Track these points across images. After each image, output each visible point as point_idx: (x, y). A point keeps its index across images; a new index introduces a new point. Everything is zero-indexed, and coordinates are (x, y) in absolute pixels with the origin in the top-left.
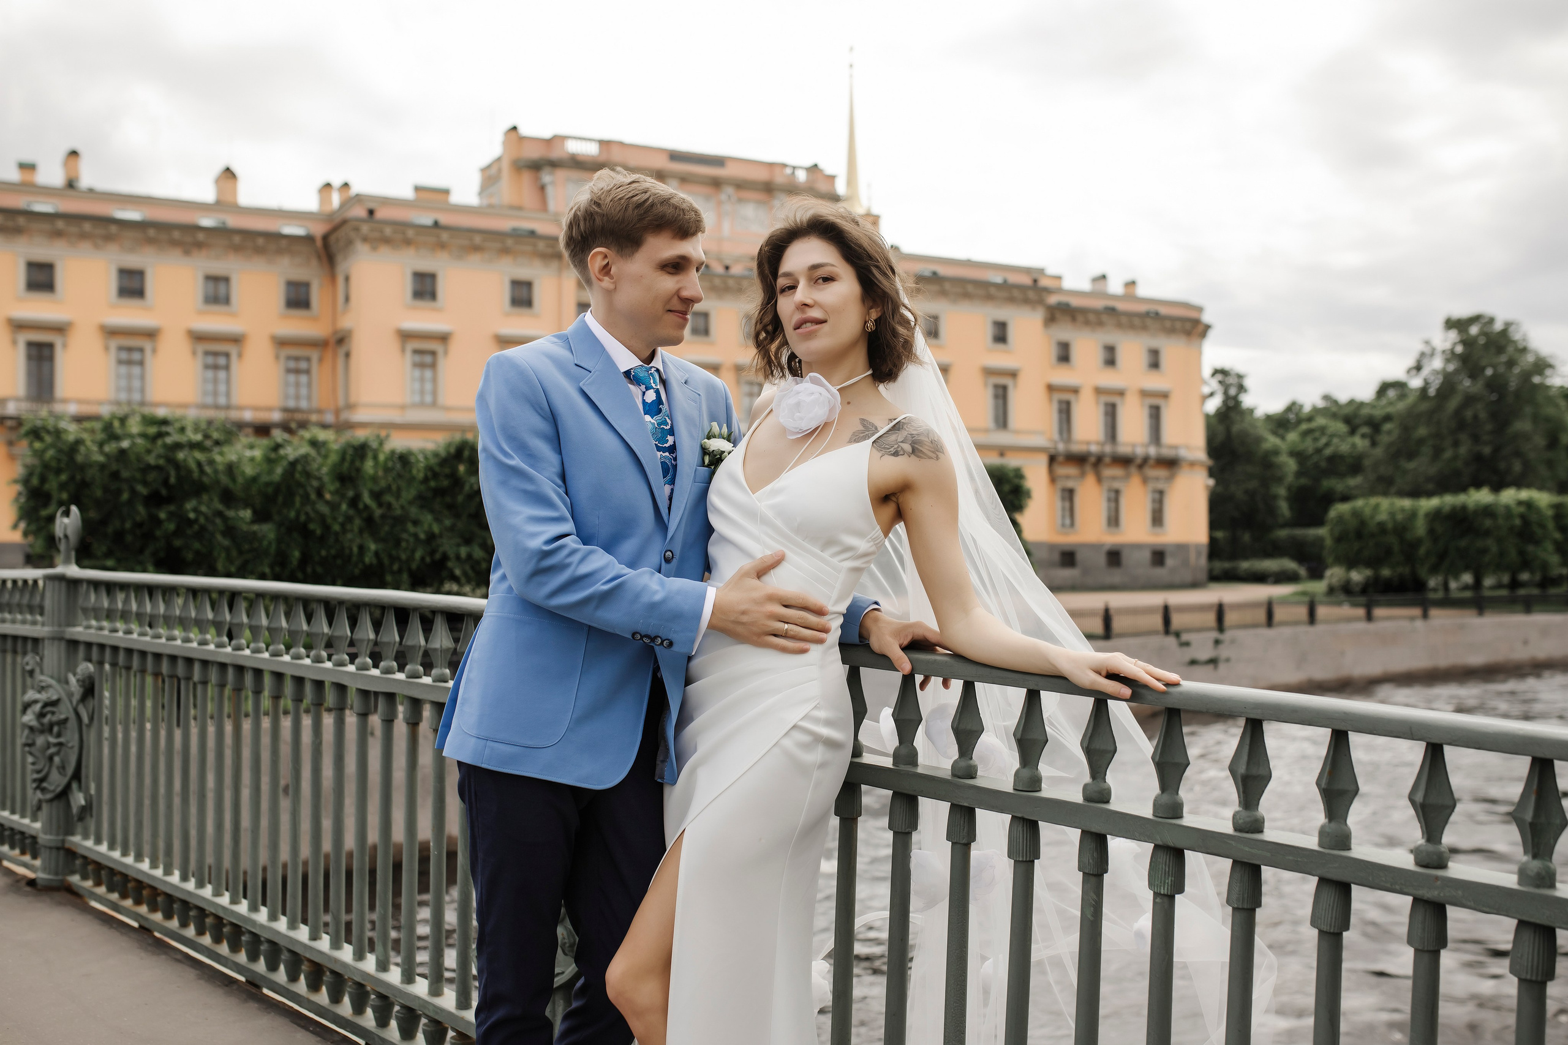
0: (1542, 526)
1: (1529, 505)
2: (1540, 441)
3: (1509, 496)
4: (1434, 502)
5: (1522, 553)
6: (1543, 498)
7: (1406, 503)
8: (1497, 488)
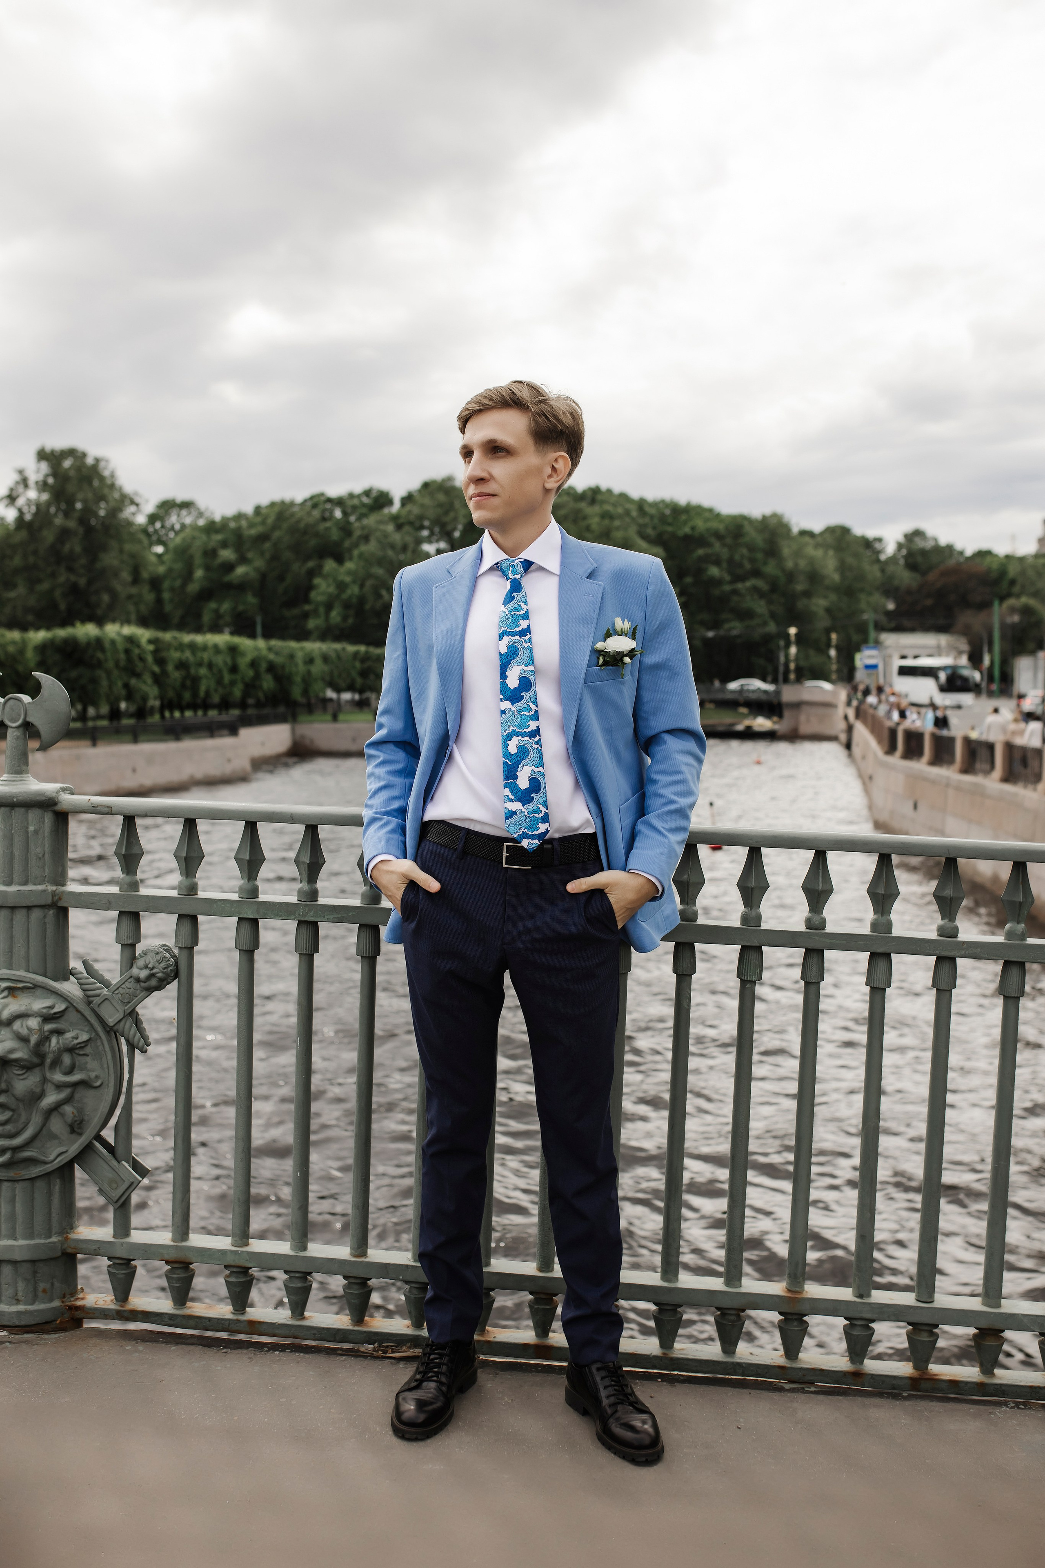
0: (142, 659)
1: (131, 640)
2: (126, 576)
3: (112, 630)
4: (39, 636)
5: (126, 686)
6: (144, 634)
7: (15, 635)
8: (100, 622)
